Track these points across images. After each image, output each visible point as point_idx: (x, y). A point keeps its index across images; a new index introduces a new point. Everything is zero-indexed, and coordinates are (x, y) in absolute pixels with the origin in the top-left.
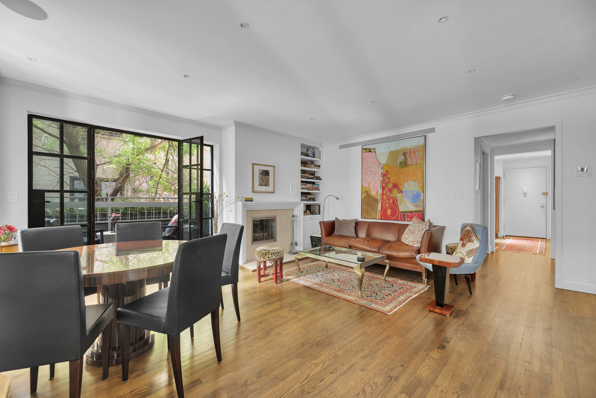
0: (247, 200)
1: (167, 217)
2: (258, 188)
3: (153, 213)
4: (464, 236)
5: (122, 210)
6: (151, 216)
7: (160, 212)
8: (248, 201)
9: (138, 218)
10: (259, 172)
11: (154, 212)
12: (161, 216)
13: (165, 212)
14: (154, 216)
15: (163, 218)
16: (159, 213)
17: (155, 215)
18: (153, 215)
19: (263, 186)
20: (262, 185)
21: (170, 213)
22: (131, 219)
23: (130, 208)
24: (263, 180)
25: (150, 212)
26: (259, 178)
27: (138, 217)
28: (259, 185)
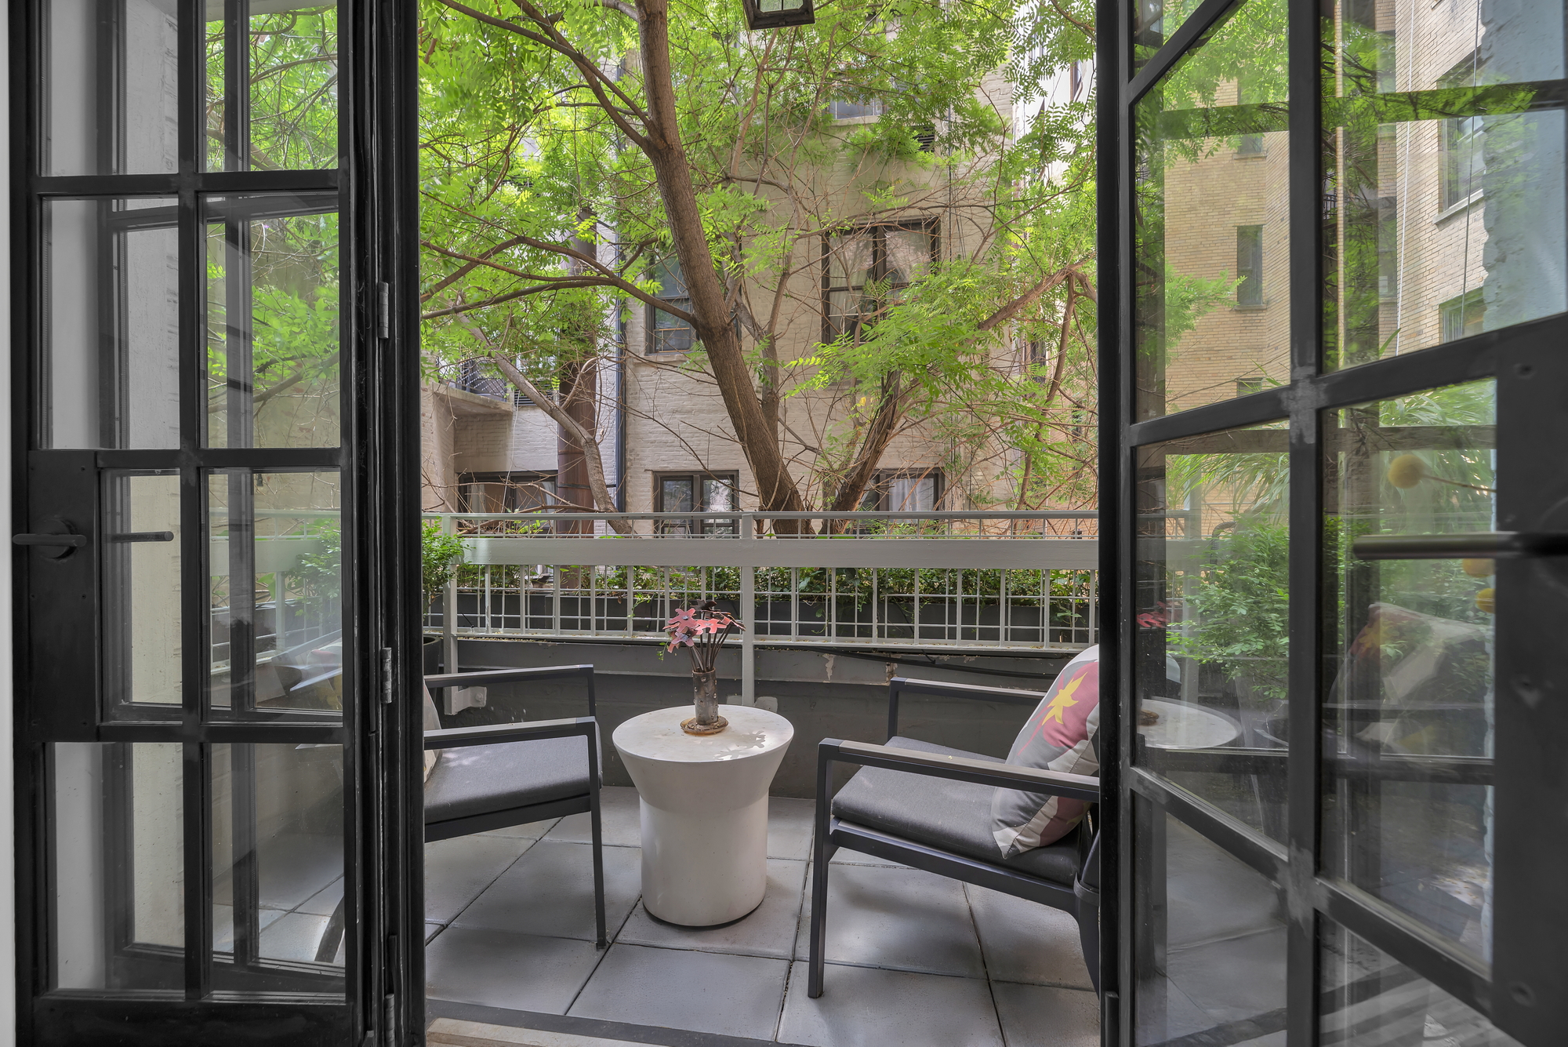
1: (1034, 636)
3: (953, 602)
5: (803, 584)
6: (947, 625)
7: (995, 603)
9: (875, 632)
11: (960, 596)
12: (1002, 627)
13: (1029, 602)
14: (959, 626)
15: (1016, 636)
16: (991, 606)
17: (968, 617)
18: (953, 620)
21: (1054, 609)
22: (843, 632)
23: (839, 571)
25: (943, 600)
27: (875, 624)
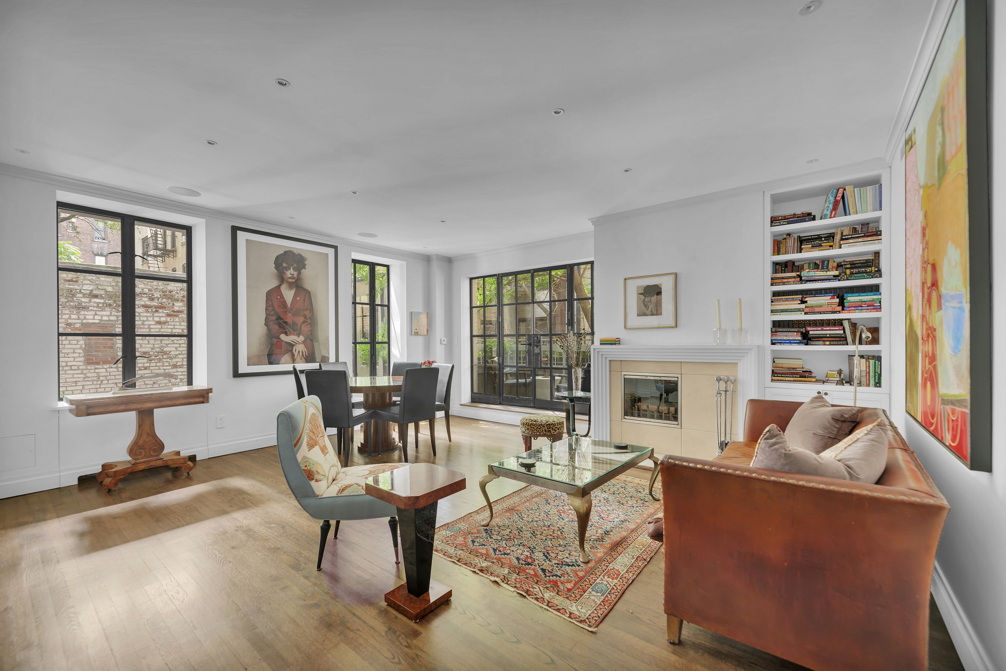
0: (604, 342)
2: (635, 320)
4: (313, 433)
8: (606, 344)
10: (638, 291)
19: (647, 315)
20: (645, 315)
24: (645, 305)
26: (638, 303)
28: (638, 315)
